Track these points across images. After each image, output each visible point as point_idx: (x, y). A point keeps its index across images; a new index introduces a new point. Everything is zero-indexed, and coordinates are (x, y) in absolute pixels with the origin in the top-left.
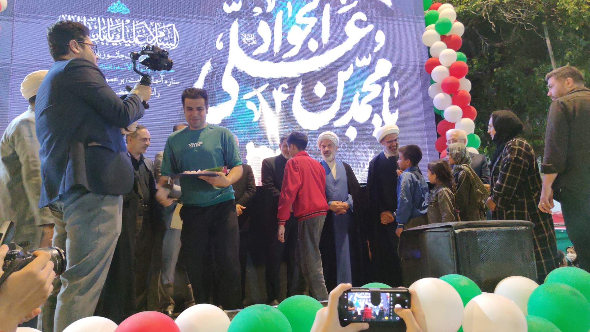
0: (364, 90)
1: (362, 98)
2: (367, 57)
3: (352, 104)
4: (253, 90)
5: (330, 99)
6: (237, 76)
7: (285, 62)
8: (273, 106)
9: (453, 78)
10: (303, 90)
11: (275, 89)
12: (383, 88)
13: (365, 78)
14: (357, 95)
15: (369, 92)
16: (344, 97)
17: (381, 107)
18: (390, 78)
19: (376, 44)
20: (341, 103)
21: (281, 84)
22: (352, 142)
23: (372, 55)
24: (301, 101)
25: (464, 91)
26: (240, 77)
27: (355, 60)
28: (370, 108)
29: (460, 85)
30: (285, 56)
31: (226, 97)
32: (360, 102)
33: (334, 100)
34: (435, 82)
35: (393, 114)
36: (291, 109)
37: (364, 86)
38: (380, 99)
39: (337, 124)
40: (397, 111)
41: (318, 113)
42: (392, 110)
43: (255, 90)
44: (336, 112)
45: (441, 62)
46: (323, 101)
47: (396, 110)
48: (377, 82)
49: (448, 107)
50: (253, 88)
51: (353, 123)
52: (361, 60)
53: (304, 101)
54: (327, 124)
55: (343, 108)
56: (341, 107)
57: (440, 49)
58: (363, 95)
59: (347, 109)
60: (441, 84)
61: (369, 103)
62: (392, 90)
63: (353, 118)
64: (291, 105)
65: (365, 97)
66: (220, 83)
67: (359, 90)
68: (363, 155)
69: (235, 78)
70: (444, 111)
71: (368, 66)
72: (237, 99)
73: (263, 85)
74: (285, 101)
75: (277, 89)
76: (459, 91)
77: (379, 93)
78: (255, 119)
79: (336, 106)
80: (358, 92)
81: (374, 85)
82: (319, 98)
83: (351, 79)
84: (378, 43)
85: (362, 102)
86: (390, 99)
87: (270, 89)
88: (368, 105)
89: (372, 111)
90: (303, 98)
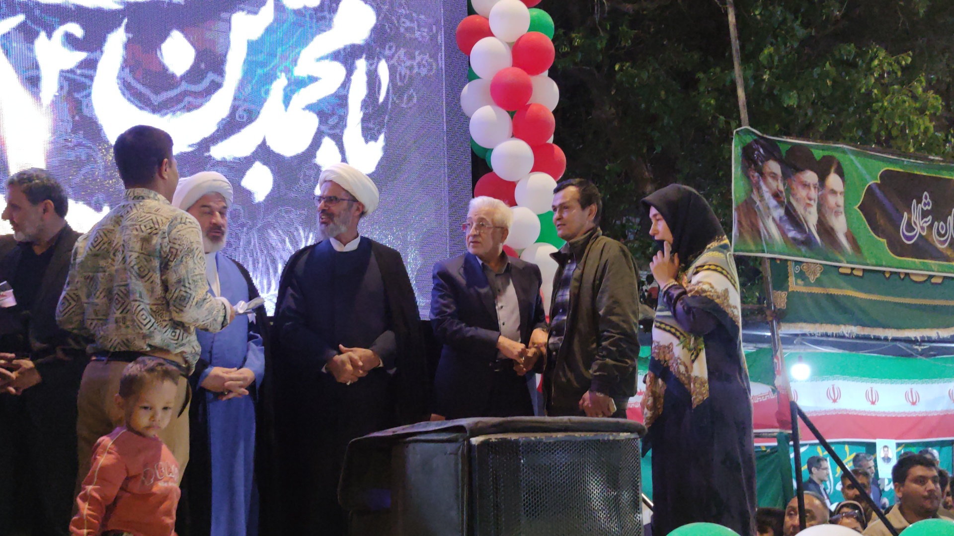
0: (300, 71)
1: (293, 92)
3: (266, 105)
5: (206, 83)
8: (32, 82)
9: (518, 71)
10: (128, 46)
11: (43, 34)
12: (350, 72)
13: (304, 41)
14: (281, 82)
15: (313, 79)
16: (244, 82)
17: (342, 122)
18: (370, 50)
20: (236, 99)
21: (62, 21)
22: (259, 204)
24: (118, 77)
25: (541, 108)
28: (312, 122)
29: (534, 90)
32: (287, 100)
33: (217, 86)
34: (479, 78)
35: (372, 143)
36: (89, 95)
37: (300, 62)
38: (340, 99)
39: (218, 152)
40: (382, 137)
41: (169, 116)
42: (369, 134)
44: (219, 119)
45: (493, 29)
46: (184, 86)
47: (379, 133)
48: (336, 56)
49: (502, 141)
51: (264, 153)
53: (130, 79)
54: (190, 149)
55: (240, 112)
56: (234, 109)
58: (297, 84)
59: (251, 116)
60: (490, 83)
61: (310, 107)
62: (373, 82)
63: (264, 142)
64: (90, 87)
65: (303, 90)
67: (288, 71)
68: (284, 241)
70: (492, 150)
71: (315, 10)
74: (72, 71)
75: (49, 36)
76: (530, 105)
77: (339, 85)
79: (221, 105)
80: (283, 74)
81: (327, 62)
82: (173, 76)
83: (267, 38)
85: (292, 102)
86: (365, 104)
88: (307, 111)
89: (318, 129)
90: (127, 70)
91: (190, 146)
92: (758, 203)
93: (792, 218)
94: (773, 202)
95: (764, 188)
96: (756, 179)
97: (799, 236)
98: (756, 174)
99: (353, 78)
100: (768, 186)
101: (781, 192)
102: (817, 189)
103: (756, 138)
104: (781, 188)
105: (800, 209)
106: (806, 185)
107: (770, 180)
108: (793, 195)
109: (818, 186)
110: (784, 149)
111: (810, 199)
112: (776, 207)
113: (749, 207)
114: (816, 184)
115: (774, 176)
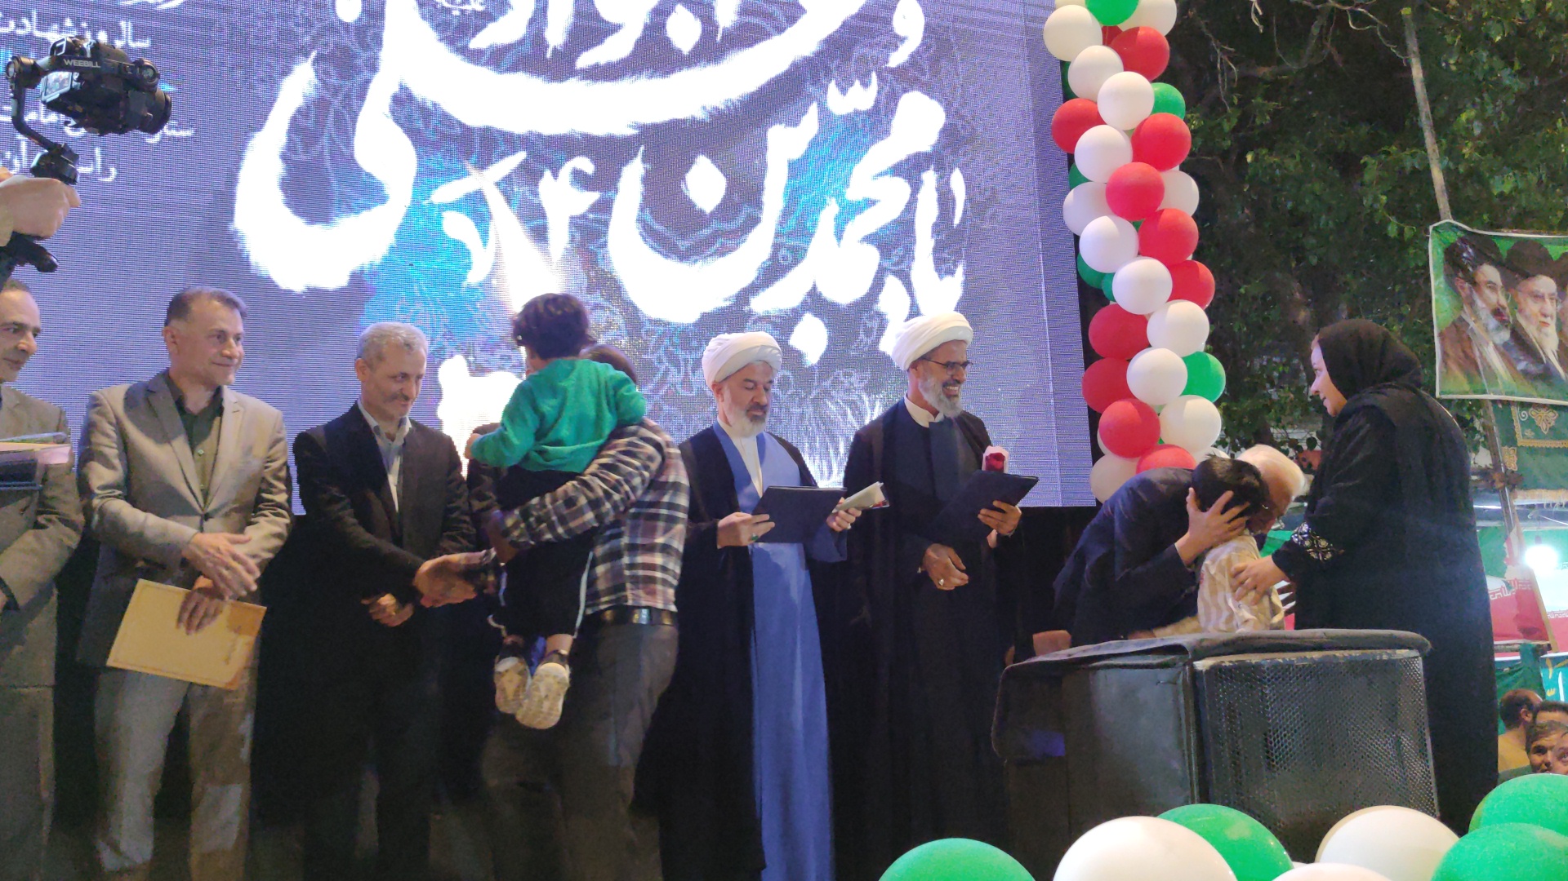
0: (853, 194)
1: (846, 221)
2: (865, 85)
3: (817, 239)
4: (469, 174)
5: (741, 219)
6: (409, 118)
7: (584, 82)
8: (540, 234)
9: (1143, 167)
10: (646, 180)
11: (548, 174)
12: (915, 189)
13: (861, 149)
14: (831, 210)
15: (870, 203)
16: (786, 214)
17: (909, 254)
18: (938, 159)
19: (896, 41)
20: (778, 235)
21: (570, 156)
22: (812, 368)
23: (881, 78)
24: (638, 220)
25: (1177, 212)
26: (420, 124)
27: (825, 89)
28: (872, 256)
29: (1165, 191)
30: (585, 60)
31: (369, 192)
32: (839, 234)
33: (754, 221)
34: (1088, 181)
35: (948, 278)
36: (605, 245)
37: (853, 181)
38: (904, 227)
39: (761, 304)
40: (960, 270)
41: (699, 263)
42: (943, 266)
43: (474, 173)
44: (758, 264)
45: (1104, 115)
46: (715, 225)
47: (955, 265)
48: (897, 170)
49: (1125, 263)
50: (470, 167)
51: (816, 303)
52: (844, 91)
53: (651, 221)
54: (728, 303)
55: (783, 252)
56: (776, 247)
57: (1103, 70)
58: (851, 211)
59: (798, 255)
60: (1104, 186)
61: (869, 239)
62: (945, 199)
63: (814, 288)
64: (605, 234)
65: (858, 217)
66: (349, 143)
67: (839, 195)
68: (845, 415)
69: (402, 126)
70: (1113, 275)
71: (869, 113)
72: (408, 202)
73: (503, 156)
74: (583, 217)
75: (555, 175)
76: (1163, 211)
77: (903, 207)
78: (474, 277)
79: (758, 246)
80: (834, 200)
81: (887, 178)
82: (702, 213)
83: (811, 156)
84: (902, 40)
85: (845, 235)
86: (937, 229)
87: (529, 174)
88: (865, 244)
89: (880, 265)
90: (647, 211)
91: (726, 300)
92: (1472, 324)
93: (1521, 343)
94: (1493, 322)
95: (1479, 303)
96: (1468, 291)
97: (1533, 368)
98: (1467, 285)
99: (919, 196)
100: (1485, 301)
101: (1504, 308)
102: (1554, 301)
103: (1460, 234)
104: (1503, 302)
105: (1531, 330)
106: (1538, 297)
107: (1487, 292)
108: (1520, 311)
109: (1556, 296)
110: (1504, 247)
111: (1545, 316)
112: (1498, 329)
113: (1459, 331)
114: (1553, 294)
115: (1492, 286)
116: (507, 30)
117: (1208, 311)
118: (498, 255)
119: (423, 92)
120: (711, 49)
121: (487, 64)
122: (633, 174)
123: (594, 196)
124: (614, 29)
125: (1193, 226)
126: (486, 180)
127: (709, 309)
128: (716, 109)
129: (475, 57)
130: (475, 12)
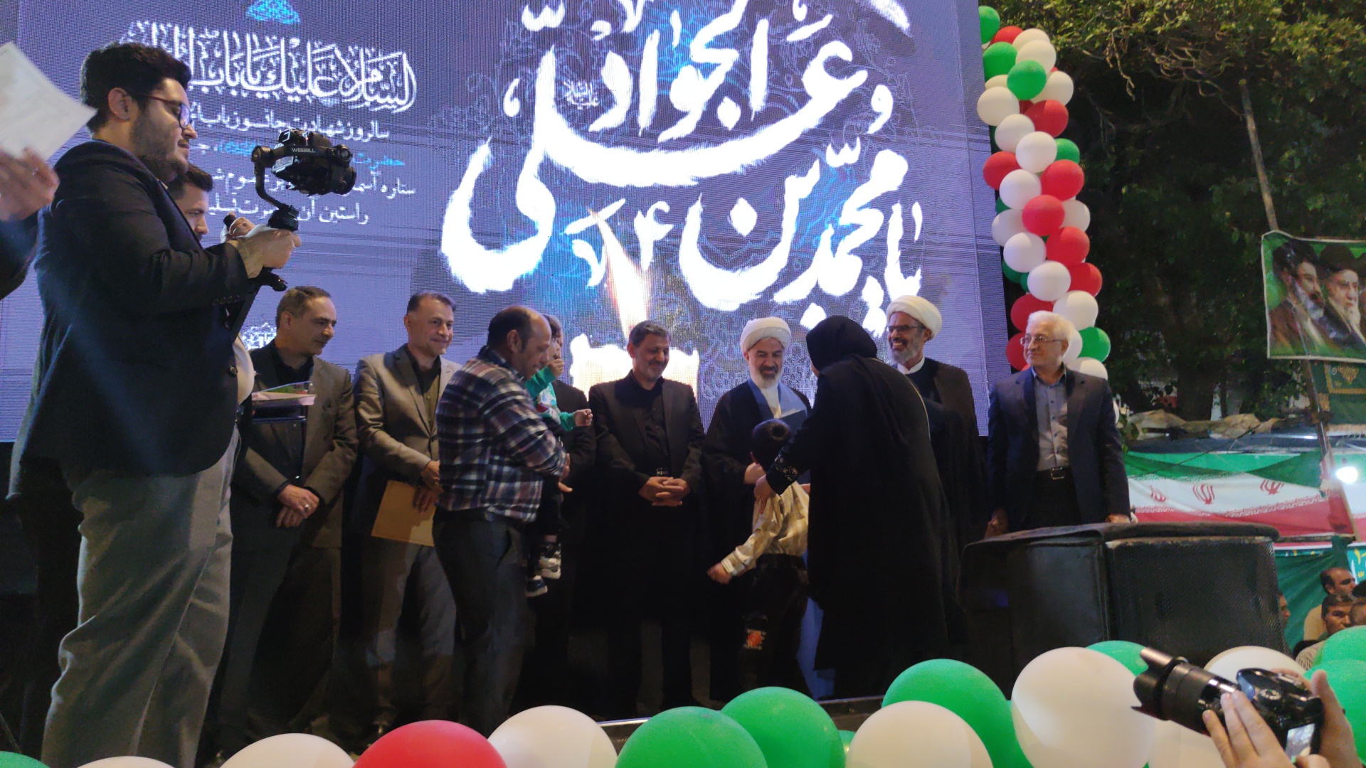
0: (844, 221)
1: (840, 239)
2: (852, 147)
3: (817, 254)
4: (588, 214)
5: (767, 240)
6: (550, 179)
7: (664, 151)
8: (634, 253)
9: (1048, 197)
10: (703, 216)
11: (640, 213)
12: (888, 214)
13: (847, 192)
14: (829, 232)
15: (856, 227)
16: (798, 235)
17: (882, 262)
18: (905, 195)
19: (874, 116)
20: (792, 251)
21: (654, 201)
23: (863, 141)
24: (698, 242)
25: (1075, 230)
26: (557, 182)
27: (824, 150)
28: (857, 263)
29: (1066, 215)
30: (665, 136)
31: (526, 228)
32: (834, 248)
33: (775, 242)
34: (1009, 208)
35: (910, 278)
36: (677, 259)
37: (843, 213)
38: (880, 242)
39: (781, 297)
40: (919, 272)
41: (739, 271)
42: (907, 270)
43: (592, 213)
44: (779, 270)
45: (1021, 163)
46: (750, 244)
47: (916, 269)
48: (874, 204)
49: (1037, 265)
50: (590, 210)
51: (818, 295)
52: (837, 151)
53: (706, 243)
54: (758, 297)
55: (796, 261)
56: (791, 259)
57: (1020, 131)
58: (842, 232)
59: (806, 264)
60: (1021, 214)
61: (854, 252)
62: (908, 223)
63: (817, 285)
64: (677, 252)
65: (848, 237)
66: (513, 195)
67: (834, 222)
69: (545, 184)
70: (1028, 274)
71: (854, 166)
72: (550, 234)
73: (610, 202)
74: (662, 241)
75: (644, 214)
76: (1063, 228)
77: (878, 229)
78: (593, 282)
79: (779, 257)
80: (830, 225)
81: (867, 210)
82: (740, 236)
83: (815, 195)
84: (878, 114)
85: (839, 249)
86: (902, 244)
87: (628, 213)
88: (852, 255)
89: (862, 270)
90: (704, 236)
91: (756, 295)
92: (1294, 306)
93: (1332, 319)
94: (1310, 304)
95: (1300, 290)
96: (1290, 281)
97: (1341, 337)
98: (1290, 277)
99: (890, 221)
100: (1304, 288)
101: (1318, 293)
102: (1357, 288)
103: (1287, 241)
104: (1318, 289)
105: (1340, 309)
106: (1345, 285)
107: (1306, 282)
108: (1332, 295)
109: (1358, 284)
110: (1318, 250)
111: (1350, 299)
112: (1314, 309)
113: (1285, 311)
114: (1356, 283)
115: (1310, 278)
116: (612, 119)
117: (1098, 298)
118: (607, 267)
119: (561, 160)
120: (748, 125)
121: (600, 141)
122: (695, 214)
123: (669, 227)
124: (683, 115)
125: (1086, 239)
126: (600, 218)
127: (745, 301)
128: (751, 166)
129: (593, 137)
130: (592, 107)
